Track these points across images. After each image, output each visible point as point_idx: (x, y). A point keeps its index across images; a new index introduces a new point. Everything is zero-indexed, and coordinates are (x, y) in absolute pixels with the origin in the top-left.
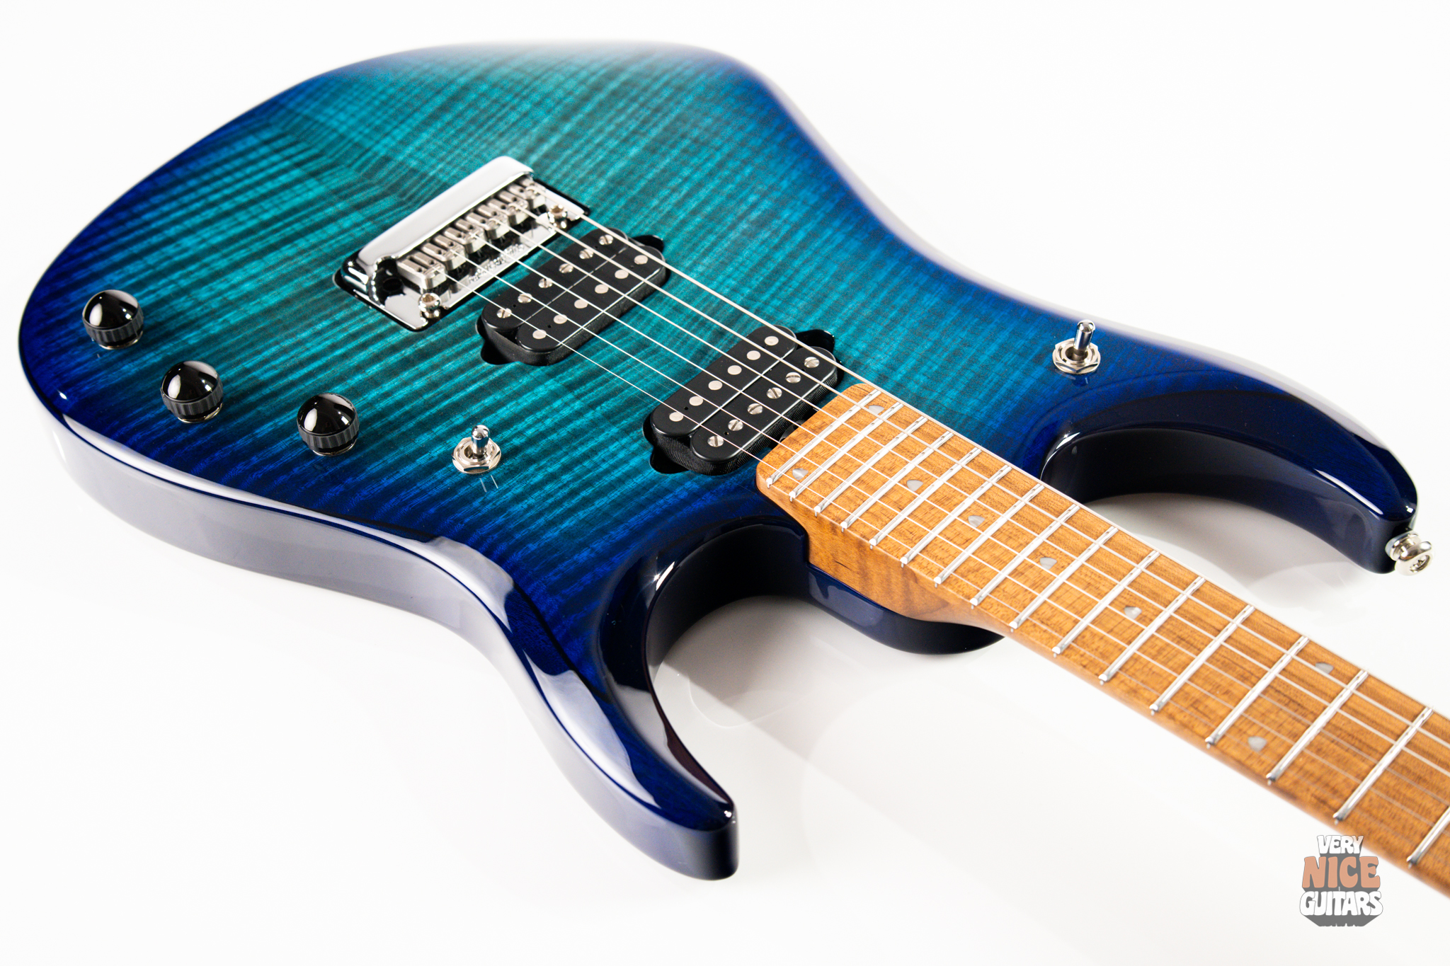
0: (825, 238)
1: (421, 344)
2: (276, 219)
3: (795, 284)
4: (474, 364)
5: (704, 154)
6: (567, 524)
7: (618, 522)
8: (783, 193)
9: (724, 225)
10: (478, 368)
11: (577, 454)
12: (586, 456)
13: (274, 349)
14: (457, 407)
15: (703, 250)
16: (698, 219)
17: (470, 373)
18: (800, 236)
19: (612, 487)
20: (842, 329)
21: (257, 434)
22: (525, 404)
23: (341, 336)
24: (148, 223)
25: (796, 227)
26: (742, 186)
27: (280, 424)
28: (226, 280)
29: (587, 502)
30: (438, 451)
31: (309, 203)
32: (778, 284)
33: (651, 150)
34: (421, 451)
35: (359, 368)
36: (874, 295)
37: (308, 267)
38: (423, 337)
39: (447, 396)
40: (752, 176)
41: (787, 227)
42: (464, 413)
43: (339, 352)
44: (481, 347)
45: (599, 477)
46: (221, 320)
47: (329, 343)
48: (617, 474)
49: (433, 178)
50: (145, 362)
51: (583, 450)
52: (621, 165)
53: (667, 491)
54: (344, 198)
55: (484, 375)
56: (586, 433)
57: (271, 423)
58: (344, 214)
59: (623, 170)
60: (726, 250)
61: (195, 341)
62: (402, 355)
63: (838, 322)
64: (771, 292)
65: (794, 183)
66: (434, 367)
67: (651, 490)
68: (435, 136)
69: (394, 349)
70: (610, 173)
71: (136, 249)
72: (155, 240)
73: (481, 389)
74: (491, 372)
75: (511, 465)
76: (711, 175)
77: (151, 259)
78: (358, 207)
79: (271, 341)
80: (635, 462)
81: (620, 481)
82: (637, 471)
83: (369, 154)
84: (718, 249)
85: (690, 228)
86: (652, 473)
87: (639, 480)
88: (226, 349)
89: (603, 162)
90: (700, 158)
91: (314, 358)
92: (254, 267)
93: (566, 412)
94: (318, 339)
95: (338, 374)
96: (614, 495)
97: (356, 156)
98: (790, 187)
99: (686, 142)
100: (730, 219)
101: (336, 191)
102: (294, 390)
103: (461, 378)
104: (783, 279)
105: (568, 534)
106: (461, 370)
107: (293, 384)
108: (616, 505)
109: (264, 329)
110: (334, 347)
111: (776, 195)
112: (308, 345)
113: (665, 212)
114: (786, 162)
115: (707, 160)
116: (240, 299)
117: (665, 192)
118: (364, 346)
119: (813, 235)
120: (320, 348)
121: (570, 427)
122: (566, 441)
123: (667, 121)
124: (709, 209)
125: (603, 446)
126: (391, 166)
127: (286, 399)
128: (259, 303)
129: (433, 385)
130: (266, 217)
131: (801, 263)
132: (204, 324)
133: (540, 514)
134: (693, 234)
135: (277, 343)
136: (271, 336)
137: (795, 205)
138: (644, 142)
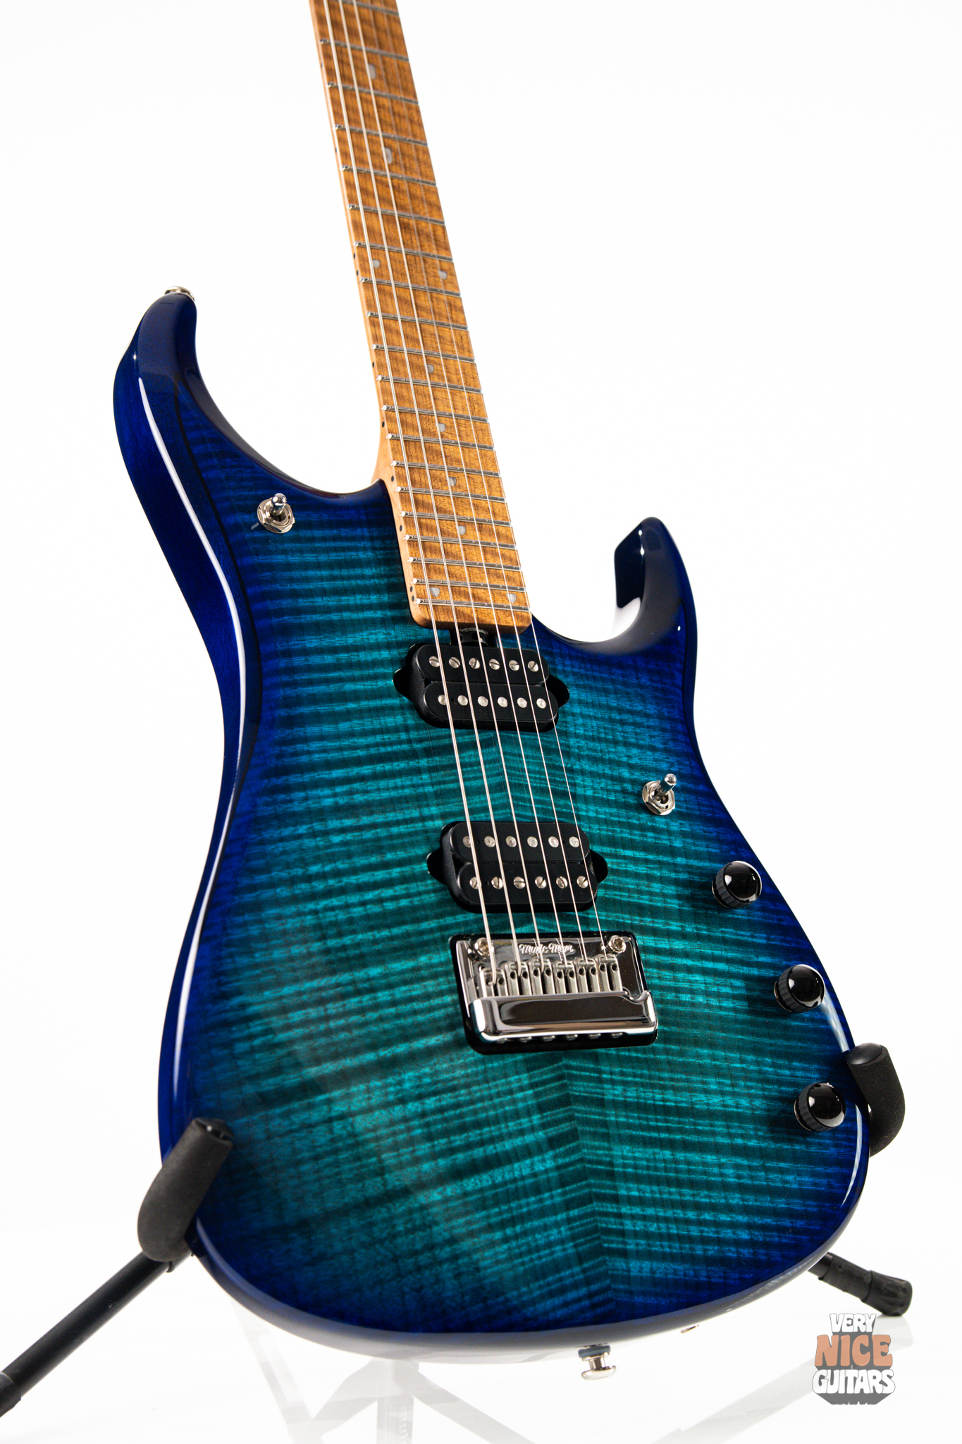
0: (323, 755)
1: (637, 920)
2: (662, 1144)
3: (379, 738)
4: (616, 872)
5: (331, 916)
6: (640, 707)
7: (613, 682)
8: (312, 823)
9: (377, 833)
10: (615, 867)
11: (604, 746)
12: (600, 740)
13: (725, 1004)
14: (646, 848)
15: (410, 826)
16: (389, 856)
17: (622, 868)
18: (337, 773)
19: (600, 706)
20: (384, 676)
21: (765, 939)
22: (607, 810)
23: (680, 975)
24: (749, 1226)
25: (332, 783)
26: (332, 858)
27: (748, 934)
28: (724, 1106)
29: (620, 711)
30: (675, 826)
31: (632, 1140)
32: (389, 749)
33: (362, 961)
34: (684, 835)
35: (683, 936)
36: (341, 680)
37: (667, 1067)
38: (632, 926)
39: (647, 861)
40: (317, 860)
41: (339, 789)
42: (645, 839)
43: (689, 962)
44: (603, 882)
45: (603, 719)
46: (744, 1066)
47: (691, 977)
48: (591, 712)
49: (532, 1086)
50: (804, 1069)
51: (598, 746)
52: (397, 966)
53: (574, 674)
54: (605, 1124)
55: (616, 856)
56: (588, 755)
57: (755, 940)
58: (615, 1104)
59: (398, 959)
60: (395, 811)
61: (767, 1059)
62: (653, 922)
63: (381, 683)
64: (399, 747)
65: (295, 825)
66: (640, 892)
67: (582, 683)
68: (501, 1138)
69: (654, 932)
70: (410, 964)
71: (766, 1202)
72: (751, 1201)
73: (624, 847)
74: (610, 855)
75: (642, 774)
76: (343, 891)
77: (761, 1179)
78: (601, 1103)
79: (723, 1013)
80: (577, 710)
81: (593, 705)
82: (580, 702)
83: (560, 1161)
84: (400, 816)
85: (401, 854)
86: (573, 693)
87: (583, 696)
88: (753, 1034)
89: (405, 983)
90: (336, 916)
91: (705, 972)
92: (700, 1100)
93: (588, 782)
94: (695, 987)
95: (699, 943)
96: (603, 700)
97: (571, 1168)
98: (303, 823)
99: (331, 943)
100: (368, 835)
101: (606, 1137)
102: (730, 955)
103: (631, 868)
104: (382, 750)
105: (643, 700)
106: (627, 874)
107: (728, 961)
108: (606, 692)
109: (723, 1030)
110: (689, 970)
111: (318, 826)
112: (702, 987)
113: (405, 886)
114: (281, 849)
115: (333, 909)
116: (724, 1076)
117: (390, 906)
118: (672, 953)
119: (330, 765)
120: (698, 977)
121: (594, 769)
122: (602, 761)
123: (323, 982)
124: (374, 859)
125: (586, 738)
126: (552, 1131)
127: (738, 951)
128: (714, 1060)
129: (650, 878)
130: (667, 1154)
131: (358, 751)
132: (755, 1071)
133: (649, 727)
134: (403, 847)
135: (720, 1008)
136: (721, 1018)
137: (314, 803)
138: (360, 974)
